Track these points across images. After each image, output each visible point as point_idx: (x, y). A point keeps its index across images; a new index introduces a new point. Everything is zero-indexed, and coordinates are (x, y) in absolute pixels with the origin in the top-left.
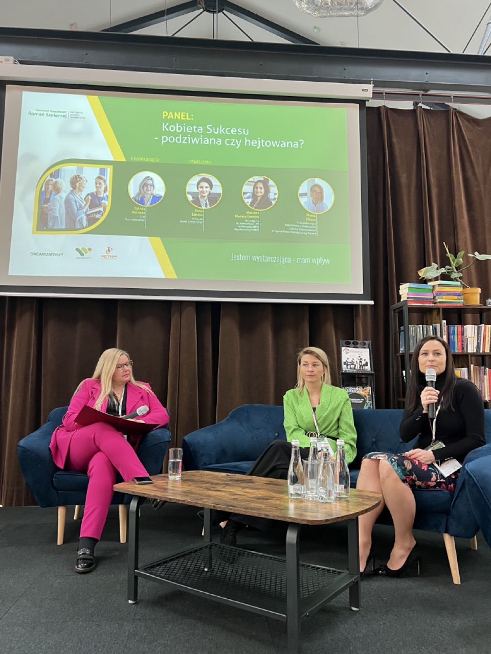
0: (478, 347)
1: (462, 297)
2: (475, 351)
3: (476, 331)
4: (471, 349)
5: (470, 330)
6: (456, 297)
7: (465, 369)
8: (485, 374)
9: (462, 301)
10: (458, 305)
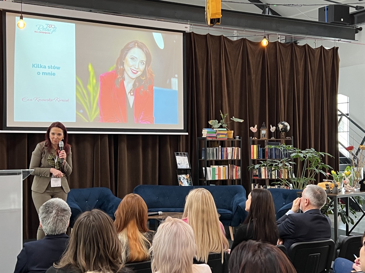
0: (232, 157)
1: (227, 135)
2: (231, 159)
3: (232, 150)
4: (229, 158)
5: (229, 149)
6: (225, 136)
7: (227, 166)
8: (234, 168)
9: (227, 137)
10: (226, 139)
